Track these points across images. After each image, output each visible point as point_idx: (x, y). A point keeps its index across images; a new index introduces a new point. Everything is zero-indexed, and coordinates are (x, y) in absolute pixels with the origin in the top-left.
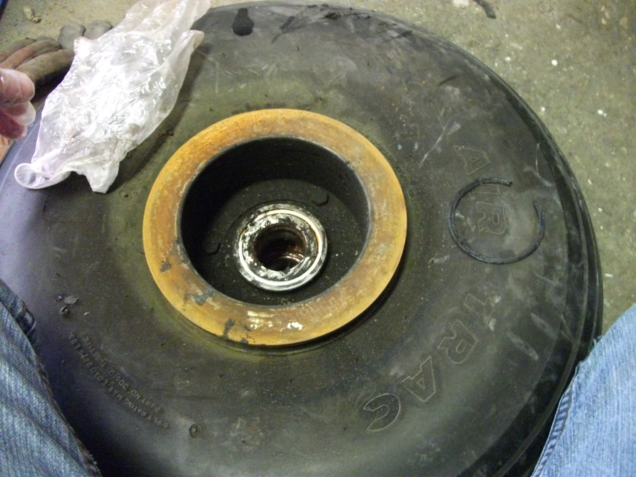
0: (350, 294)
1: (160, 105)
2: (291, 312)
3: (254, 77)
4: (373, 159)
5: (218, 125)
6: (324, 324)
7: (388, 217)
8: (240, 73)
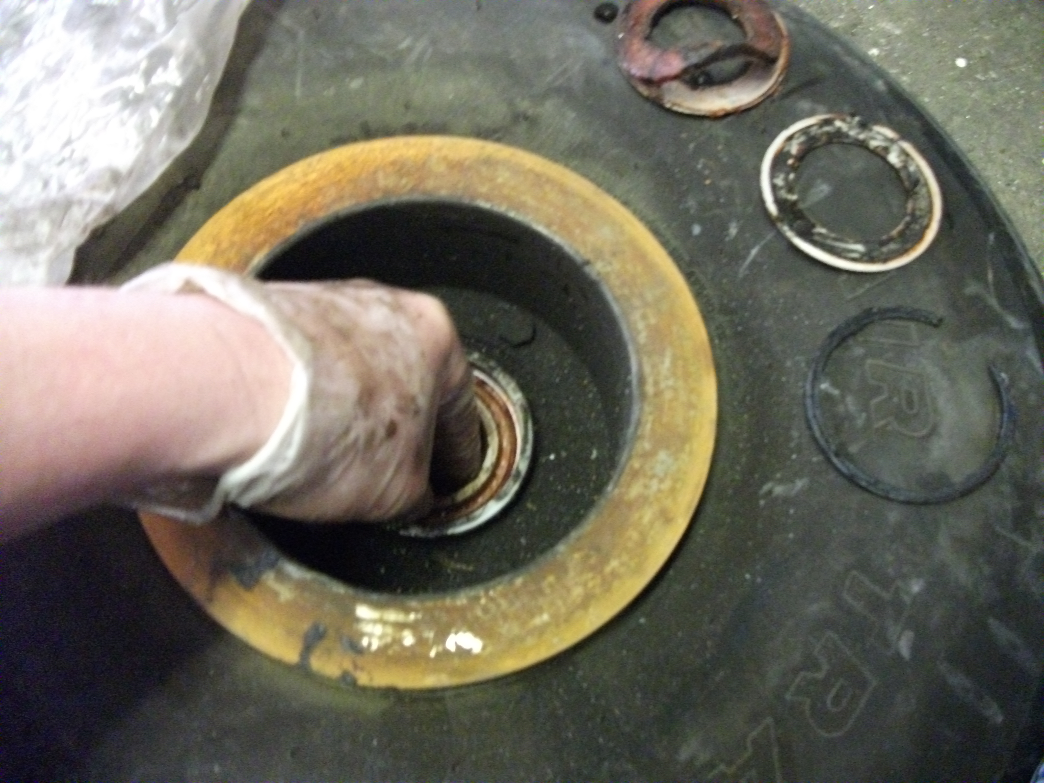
0: (592, 568)
1: (168, 123)
2: (455, 609)
3: (381, 64)
4: (641, 257)
5: (298, 169)
6: (530, 641)
7: (675, 389)
8: (350, 53)
